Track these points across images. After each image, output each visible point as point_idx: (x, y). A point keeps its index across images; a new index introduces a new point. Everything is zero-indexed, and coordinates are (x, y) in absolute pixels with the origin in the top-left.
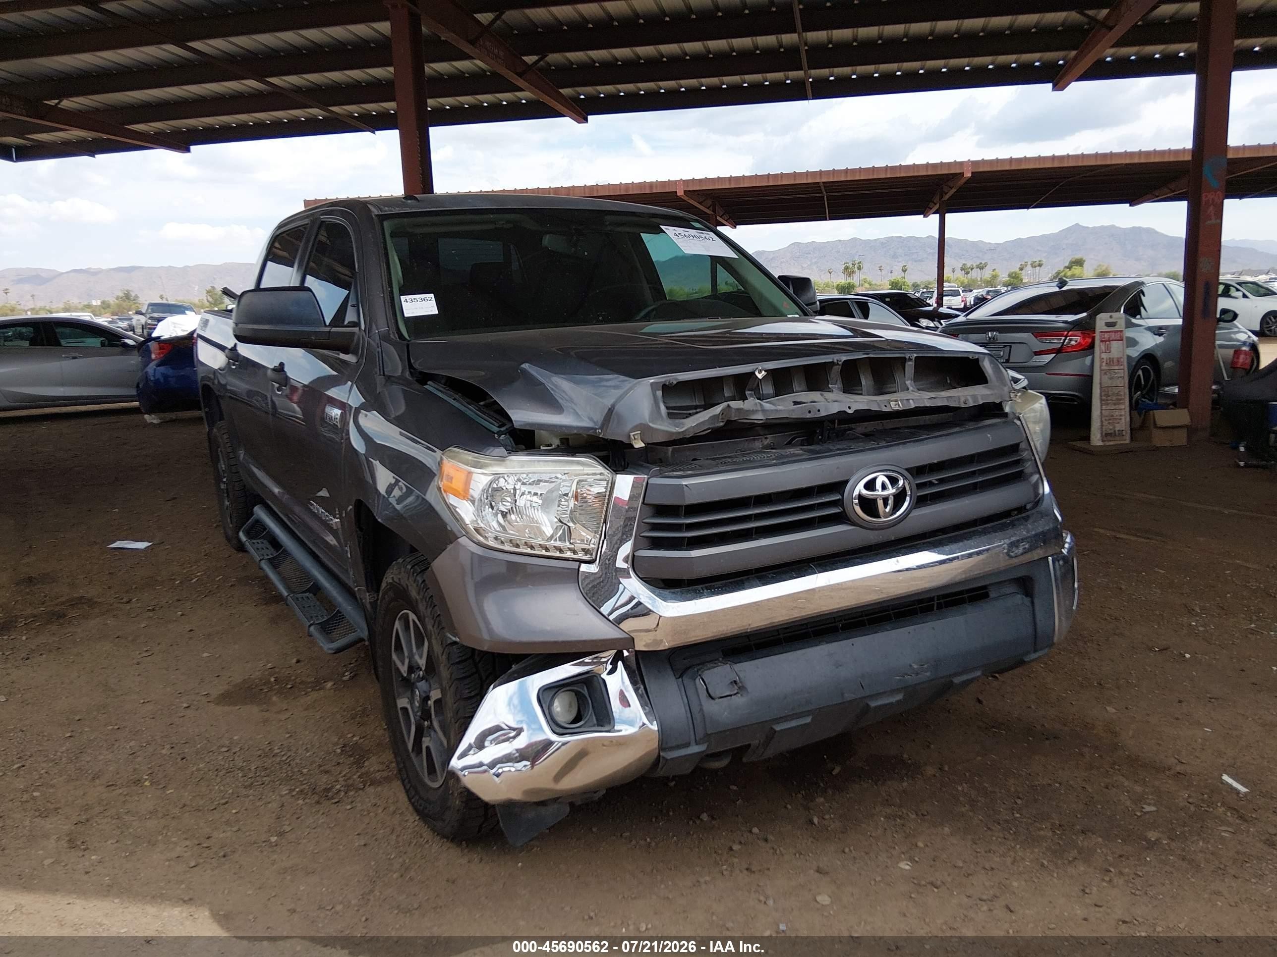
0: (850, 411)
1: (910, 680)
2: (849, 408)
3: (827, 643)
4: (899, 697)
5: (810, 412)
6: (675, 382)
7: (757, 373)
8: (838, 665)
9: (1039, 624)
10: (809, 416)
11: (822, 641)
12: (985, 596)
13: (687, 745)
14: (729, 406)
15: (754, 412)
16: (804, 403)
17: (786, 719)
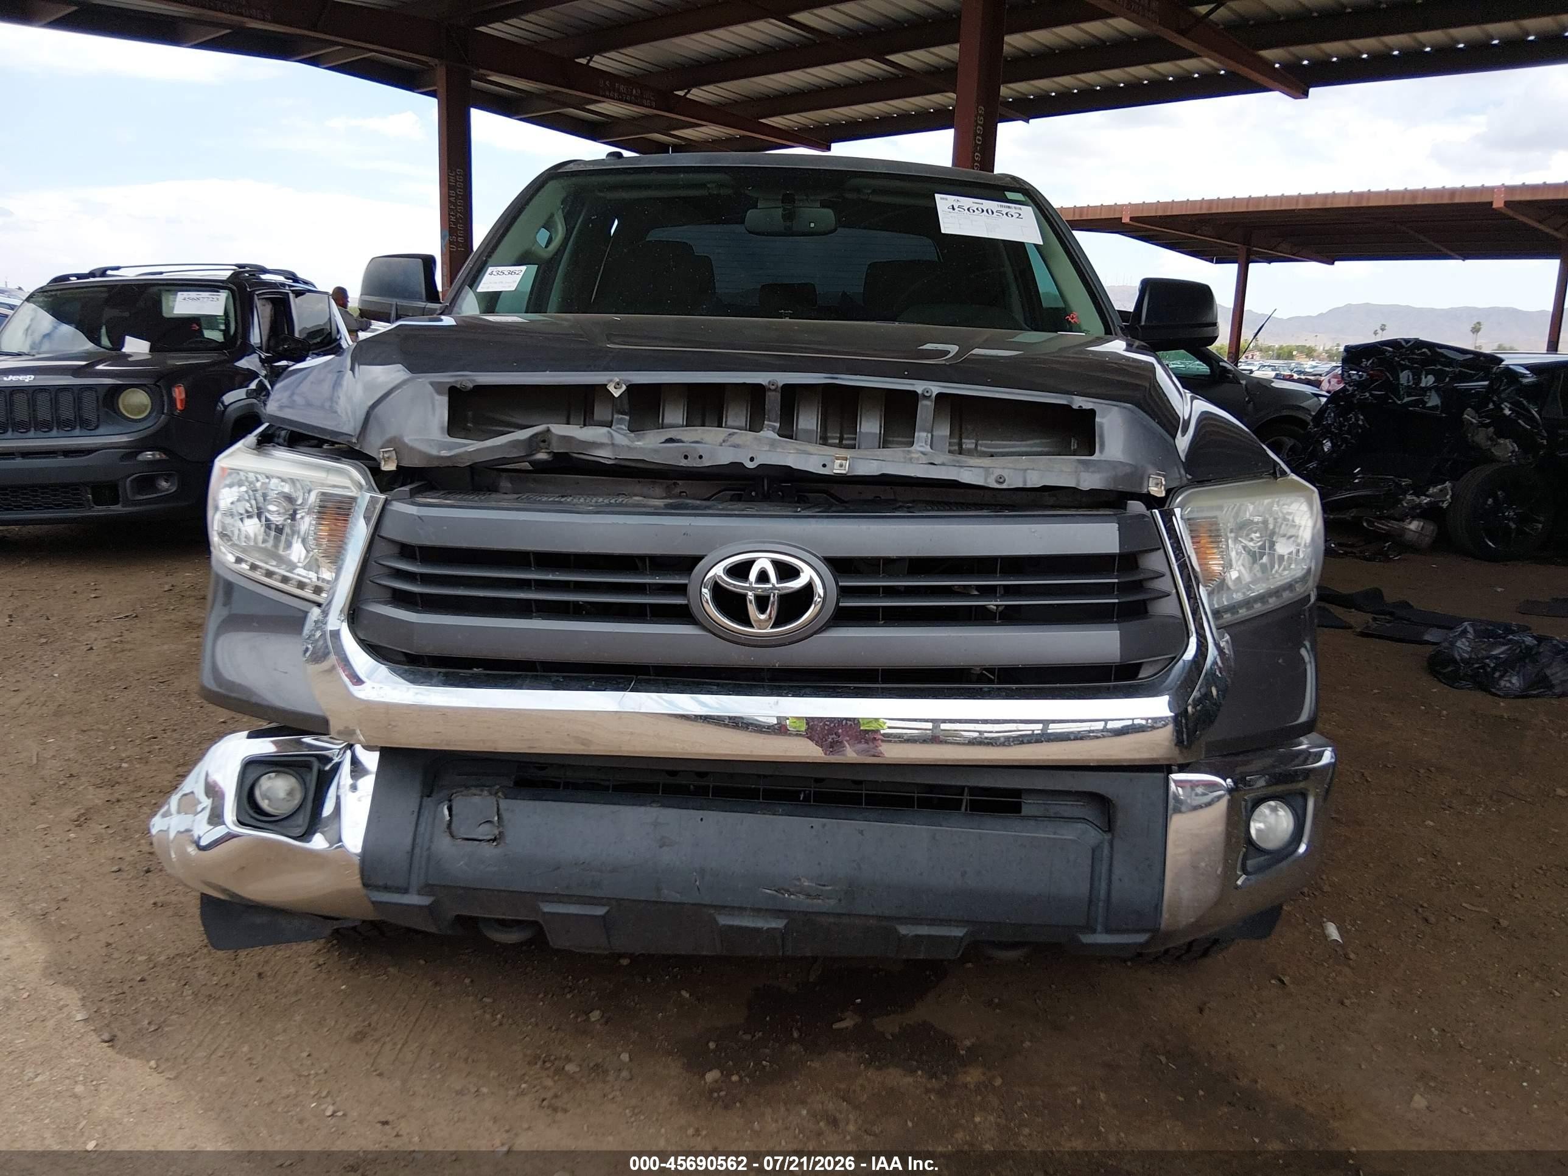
0: (750, 465)
1: (796, 901)
2: (752, 459)
3: (663, 806)
4: (779, 924)
5: (686, 457)
6: (471, 386)
7: (611, 388)
8: (663, 843)
9: (1116, 884)
10: (684, 463)
11: (653, 802)
12: (1016, 809)
13: (405, 891)
14: (548, 430)
15: (601, 445)
16: (682, 442)
17: (558, 898)
